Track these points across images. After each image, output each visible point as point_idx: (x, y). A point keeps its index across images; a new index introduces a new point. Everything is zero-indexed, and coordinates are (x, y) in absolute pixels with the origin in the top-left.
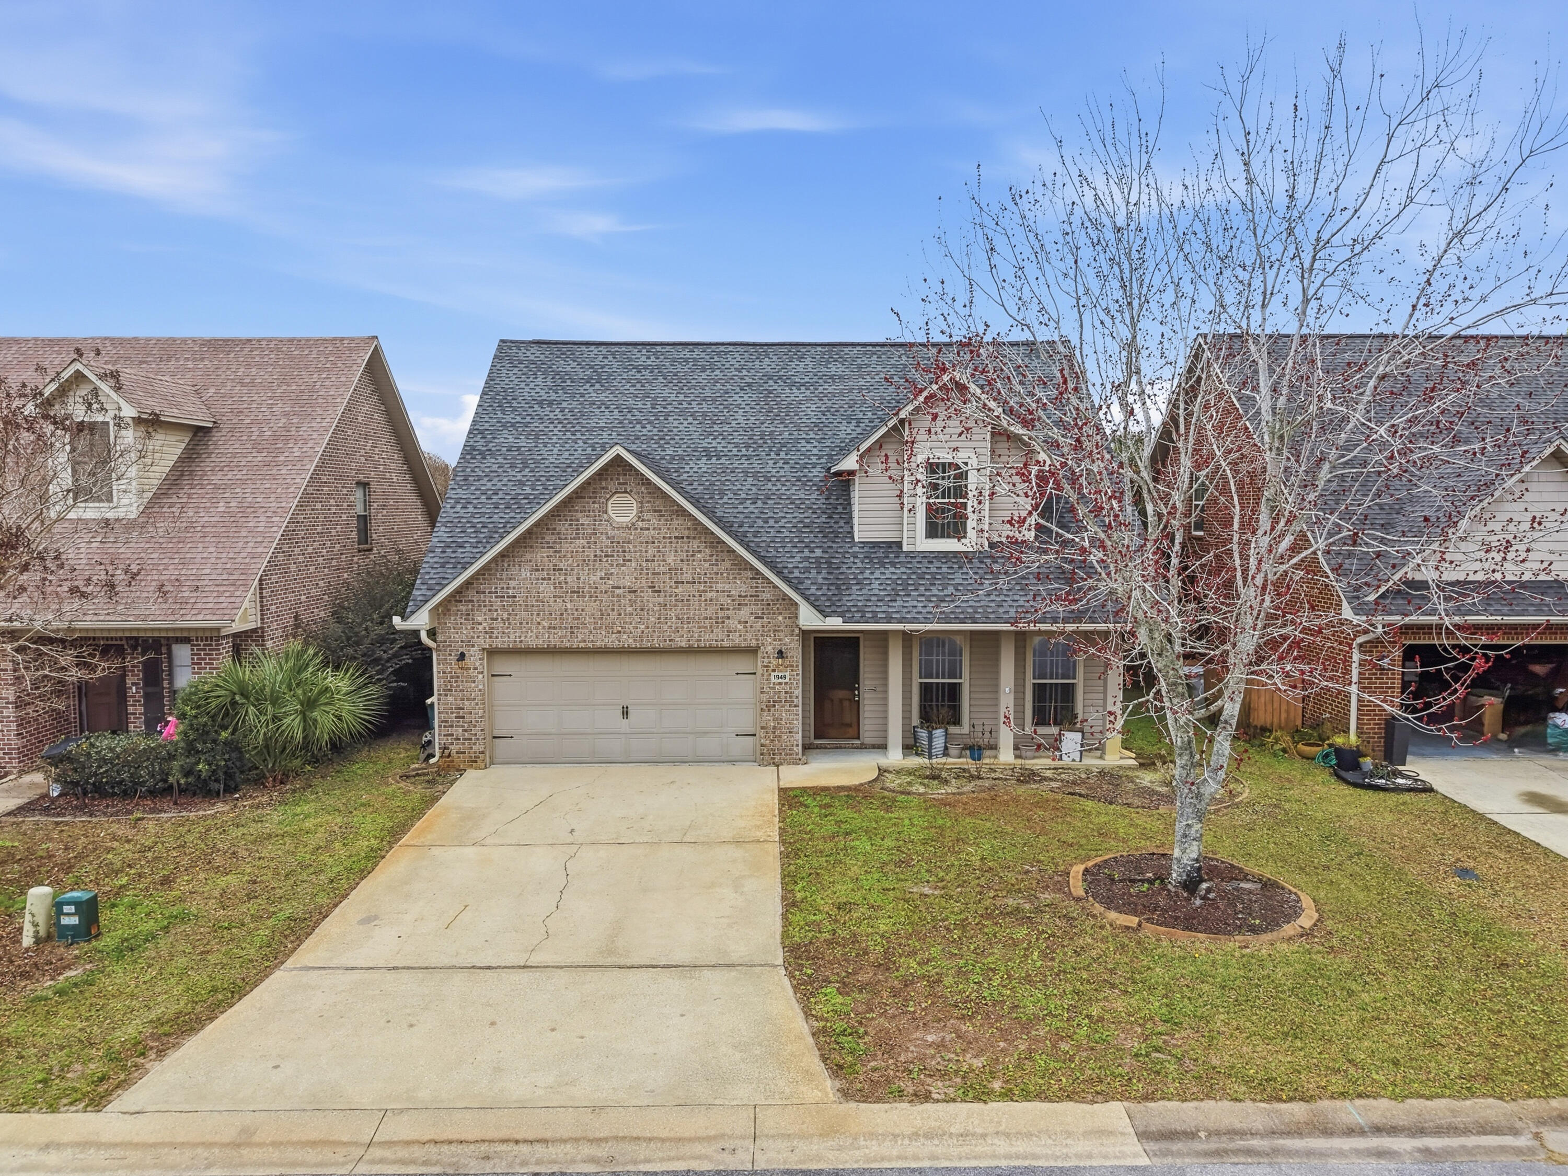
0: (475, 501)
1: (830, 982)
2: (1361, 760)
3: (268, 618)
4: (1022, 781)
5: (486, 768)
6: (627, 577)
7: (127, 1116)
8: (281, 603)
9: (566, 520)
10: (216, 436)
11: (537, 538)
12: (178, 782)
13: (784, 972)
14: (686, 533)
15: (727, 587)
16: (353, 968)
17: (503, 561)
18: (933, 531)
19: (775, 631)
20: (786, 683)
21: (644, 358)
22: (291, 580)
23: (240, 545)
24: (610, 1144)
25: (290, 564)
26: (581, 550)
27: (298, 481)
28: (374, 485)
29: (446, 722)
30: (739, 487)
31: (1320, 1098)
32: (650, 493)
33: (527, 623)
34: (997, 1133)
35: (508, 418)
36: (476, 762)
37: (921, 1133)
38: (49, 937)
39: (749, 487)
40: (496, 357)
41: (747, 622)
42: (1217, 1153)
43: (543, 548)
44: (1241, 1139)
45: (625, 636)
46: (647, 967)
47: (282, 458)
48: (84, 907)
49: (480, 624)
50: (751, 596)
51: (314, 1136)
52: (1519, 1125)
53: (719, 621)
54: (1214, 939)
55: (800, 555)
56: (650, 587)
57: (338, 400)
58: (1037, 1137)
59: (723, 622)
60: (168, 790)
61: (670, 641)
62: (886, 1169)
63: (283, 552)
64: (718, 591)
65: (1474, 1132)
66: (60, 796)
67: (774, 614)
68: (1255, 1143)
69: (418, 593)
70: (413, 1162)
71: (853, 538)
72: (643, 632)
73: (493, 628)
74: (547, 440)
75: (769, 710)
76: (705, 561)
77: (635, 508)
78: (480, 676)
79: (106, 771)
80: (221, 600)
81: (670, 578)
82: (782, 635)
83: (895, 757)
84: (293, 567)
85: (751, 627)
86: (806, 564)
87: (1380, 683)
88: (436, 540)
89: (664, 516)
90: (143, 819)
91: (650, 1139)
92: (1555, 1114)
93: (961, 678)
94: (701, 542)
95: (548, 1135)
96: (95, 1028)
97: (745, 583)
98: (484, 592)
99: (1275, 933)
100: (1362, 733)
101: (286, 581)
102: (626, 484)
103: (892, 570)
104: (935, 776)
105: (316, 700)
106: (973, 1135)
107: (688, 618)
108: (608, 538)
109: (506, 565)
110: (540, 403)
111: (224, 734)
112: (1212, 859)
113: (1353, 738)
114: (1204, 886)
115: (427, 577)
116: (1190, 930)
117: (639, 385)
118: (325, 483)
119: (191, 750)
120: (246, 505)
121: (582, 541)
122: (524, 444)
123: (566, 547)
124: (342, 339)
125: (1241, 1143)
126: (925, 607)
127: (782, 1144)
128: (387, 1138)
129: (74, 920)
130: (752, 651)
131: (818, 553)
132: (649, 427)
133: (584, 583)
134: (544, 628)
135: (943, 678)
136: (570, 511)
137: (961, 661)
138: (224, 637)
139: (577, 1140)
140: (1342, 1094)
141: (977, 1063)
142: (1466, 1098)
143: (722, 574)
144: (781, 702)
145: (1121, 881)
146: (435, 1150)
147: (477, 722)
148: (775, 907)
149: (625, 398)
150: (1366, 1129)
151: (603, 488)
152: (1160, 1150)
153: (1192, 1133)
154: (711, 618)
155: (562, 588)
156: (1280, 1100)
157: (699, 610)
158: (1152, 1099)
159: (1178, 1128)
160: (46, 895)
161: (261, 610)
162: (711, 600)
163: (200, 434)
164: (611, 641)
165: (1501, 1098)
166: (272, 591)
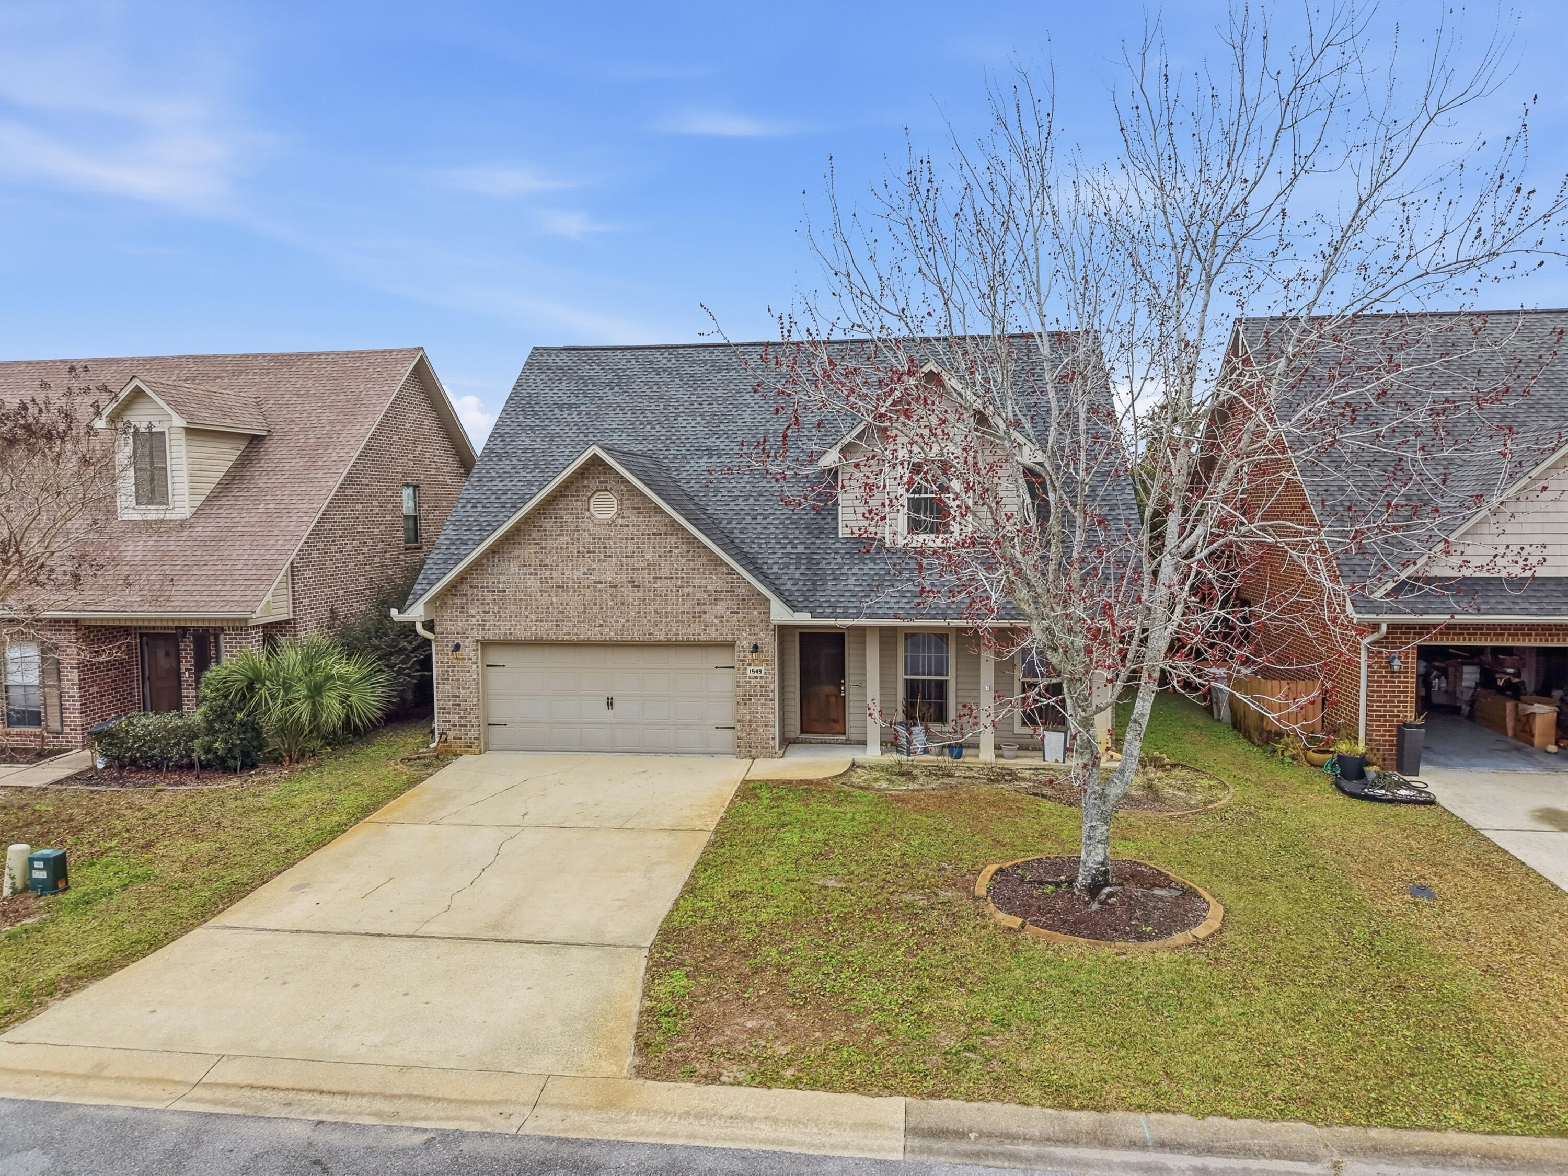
0: (485, 501)
1: (684, 966)
2: (1366, 769)
3: (300, 611)
4: (992, 780)
5: (480, 753)
6: (608, 573)
7: (11, 1045)
8: (315, 597)
9: (551, 518)
10: (268, 443)
11: (525, 535)
12: (199, 758)
13: (647, 954)
14: (664, 530)
15: (703, 582)
16: (262, 930)
17: (494, 557)
18: (915, 526)
19: (750, 625)
20: (762, 677)
21: (665, 361)
22: (327, 576)
23: (271, 542)
24: (402, 1101)
25: (326, 561)
26: (565, 546)
27: (330, 484)
28: (424, 488)
29: (444, 709)
30: (734, 484)
31: (1115, 1109)
32: (629, 491)
33: (516, 617)
34: (767, 1118)
35: (528, 422)
36: (471, 747)
37: (693, 1113)
38: (26, 889)
39: (743, 484)
40: (527, 363)
41: (723, 617)
42: (978, 1155)
43: (530, 544)
44: (1011, 1144)
45: (607, 630)
46: (522, 942)
47: (320, 463)
48: (52, 863)
49: (474, 617)
50: (727, 591)
51: (153, 1073)
52: (1322, 1151)
53: (697, 616)
54: (1094, 944)
55: (782, 551)
56: (630, 582)
57: (378, 408)
58: (804, 1124)
59: (700, 617)
60: (190, 766)
61: (650, 634)
62: (639, 1143)
63: (318, 550)
64: (694, 587)
65: (1267, 1155)
66: (105, 768)
67: (749, 608)
68: (1026, 1148)
69: (419, 587)
70: (223, 1103)
71: (837, 533)
72: (623, 626)
73: (485, 621)
74: (560, 442)
75: (745, 704)
76: (682, 556)
77: (615, 506)
78: (475, 666)
79: (140, 746)
80: (247, 593)
81: (649, 574)
82: (757, 630)
83: (873, 753)
84: (329, 564)
85: (727, 621)
86: (786, 560)
87: (1391, 687)
88: (444, 537)
89: (642, 513)
90: (163, 790)
91: (439, 1100)
92: (1369, 1144)
93: (947, 675)
94: (678, 538)
95: (352, 1088)
96: (24, 969)
97: (721, 579)
98: (477, 587)
99: (1161, 942)
100: (1371, 740)
101: (321, 576)
102: (606, 482)
103: (871, 565)
104: (907, 775)
105: (321, 687)
106: (742, 1118)
107: (666, 613)
108: (590, 535)
109: (496, 561)
110: (561, 408)
111: (239, 716)
112: (1140, 864)
113: (1361, 748)
114: (1107, 890)
115: (429, 572)
116: (1073, 935)
117: (655, 388)
118: (367, 485)
119: (211, 730)
120: (282, 506)
121: (566, 538)
122: (539, 446)
123: (551, 544)
124: (391, 351)
125: (1009, 1147)
126: (898, 602)
127: (557, 1114)
128: (212, 1081)
129: (43, 875)
130: (729, 645)
131: (801, 549)
132: (658, 427)
133: (568, 578)
134: (531, 621)
135: (929, 674)
136: (554, 509)
137: (947, 657)
138: (253, 627)
139: (374, 1095)
140: (1139, 1107)
141: (783, 1050)
142: (1275, 1120)
143: (698, 569)
144: (757, 695)
145: (1030, 882)
146: (249, 1094)
147: (472, 709)
148: (673, 890)
149: (640, 400)
150: (1150, 1144)
151: (585, 487)
152: (920, 1147)
153: (963, 1133)
154: (688, 613)
155: (547, 582)
156: (1070, 1107)
157: (677, 604)
158: (939, 1096)
159: (951, 1127)
160: (22, 851)
161: (294, 603)
162: (688, 595)
163: (254, 441)
164: (594, 634)
165: (1314, 1123)
166: (306, 586)
